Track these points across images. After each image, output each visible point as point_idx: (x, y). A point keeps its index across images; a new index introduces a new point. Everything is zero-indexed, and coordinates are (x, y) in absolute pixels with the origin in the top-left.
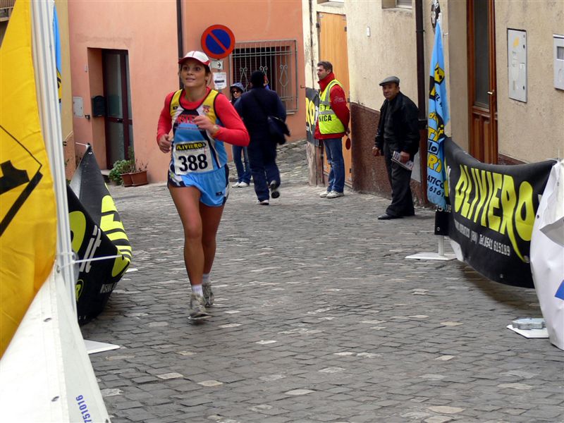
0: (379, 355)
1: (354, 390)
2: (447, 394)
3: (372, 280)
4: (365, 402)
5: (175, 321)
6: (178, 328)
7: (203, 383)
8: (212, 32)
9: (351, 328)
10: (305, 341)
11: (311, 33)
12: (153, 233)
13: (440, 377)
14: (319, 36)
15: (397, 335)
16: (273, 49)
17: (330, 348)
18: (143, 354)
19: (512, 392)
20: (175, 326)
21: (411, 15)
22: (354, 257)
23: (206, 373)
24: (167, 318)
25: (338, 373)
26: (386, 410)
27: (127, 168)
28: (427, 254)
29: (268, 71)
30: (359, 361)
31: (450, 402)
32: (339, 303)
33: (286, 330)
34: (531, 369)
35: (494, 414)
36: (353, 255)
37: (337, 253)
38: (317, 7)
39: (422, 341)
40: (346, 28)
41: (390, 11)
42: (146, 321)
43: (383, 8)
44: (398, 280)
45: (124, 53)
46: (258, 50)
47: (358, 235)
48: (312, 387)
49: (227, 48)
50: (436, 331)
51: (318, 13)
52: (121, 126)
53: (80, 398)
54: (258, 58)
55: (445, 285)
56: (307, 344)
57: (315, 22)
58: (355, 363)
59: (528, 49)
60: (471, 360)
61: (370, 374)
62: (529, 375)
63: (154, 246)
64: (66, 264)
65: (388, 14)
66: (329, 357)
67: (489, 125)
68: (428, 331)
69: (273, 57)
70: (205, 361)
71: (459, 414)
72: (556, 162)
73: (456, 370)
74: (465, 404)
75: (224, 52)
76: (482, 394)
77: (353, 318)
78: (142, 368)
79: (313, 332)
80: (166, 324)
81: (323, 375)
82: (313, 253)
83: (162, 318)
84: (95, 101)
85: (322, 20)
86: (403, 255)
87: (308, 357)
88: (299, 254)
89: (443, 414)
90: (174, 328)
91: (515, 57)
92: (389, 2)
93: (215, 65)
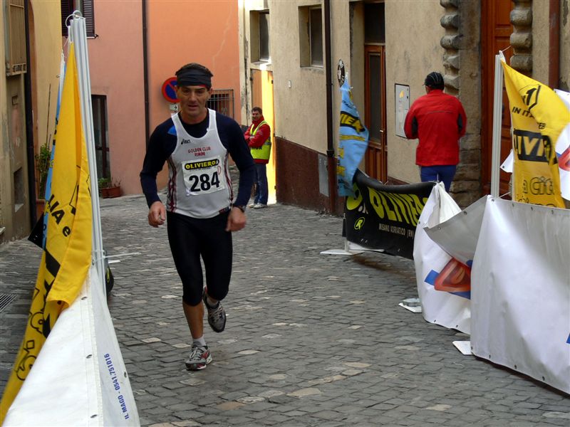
0: (306, 325)
1: (289, 350)
2: (357, 353)
3: (296, 270)
4: (297, 360)
5: (152, 299)
6: (154, 305)
7: (176, 346)
8: (171, 83)
9: (284, 305)
10: (250, 314)
11: (246, 84)
12: (129, 234)
13: (352, 341)
14: (252, 87)
15: (319, 311)
17: (269, 320)
18: (129, 324)
19: (406, 353)
20: (152, 303)
21: (322, 72)
22: (282, 253)
23: (178, 338)
24: (146, 297)
25: (277, 338)
26: (313, 365)
28: (335, 250)
30: (291, 329)
31: (360, 360)
32: (274, 286)
33: (235, 306)
34: (419, 335)
35: (394, 368)
36: (281, 251)
37: (269, 249)
38: (251, 65)
39: (337, 315)
40: (272, 81)
41: (306, 69)
42: (129, 299)
43: (301, 67)
44: (316, 269)
47: (283, 236)
48: (258, 348)
50: (347, 307)
51: (251, 70)
52: (101, 152)
53: (107, 356)
55: (351, 274)
56: (252, 316)
57: (249, 76)
58: (288, 331)
59: (411, 99)
60: (374, 329)
61: (300, 339)
62: (416, 340)
63: (130, 243)
64: (99, 259)
65: (304, 71)
66: (268, 327)
67: (381, 155)
68: (341, 307)
69: (216, 102)
70: (177, 329)
71: (367, 368)
72: (435, 184)
73: (363, 336)
74: (372, 361)
76: (382, 353)
77: (285, 298)
78: (129, 334)
79: (255, 308)
80: (145, 302)
81: (265, 339)
82: (251, 249)
83: (142, 297)
85: (254, 75)
86: (318, 251)
87: (253, 327)
88: (241, 250)
89: (356, 368)
90: (151, 305)
91: (401, 105)
92: (306, 62)
93: (172, 107)
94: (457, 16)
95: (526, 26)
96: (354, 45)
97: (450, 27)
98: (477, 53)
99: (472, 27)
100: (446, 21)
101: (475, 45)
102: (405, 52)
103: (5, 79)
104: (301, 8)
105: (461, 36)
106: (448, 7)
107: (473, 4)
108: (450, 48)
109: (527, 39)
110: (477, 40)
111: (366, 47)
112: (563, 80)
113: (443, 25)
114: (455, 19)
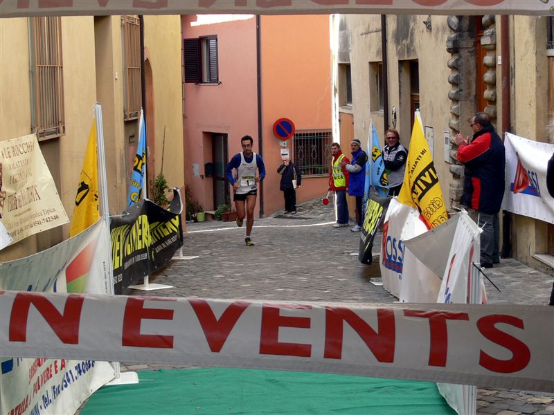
6: (206, 280)
8: (281, 123)
9: (291, 280)
11: (336, 125)
12: (220, 243)
14: (340, 127)
15: (311, 283)
16: (320, 134)
17: (275, 287)
21: (383, 116)
24: (203, 277)
27: (225, 210)
29: (317, 148)
38: (339, 109)
39: (321, 285)
40: (353, 123)
41: (374, 113)
43: (371, 111)
45: (225, 135)
46: (311, 134)
49: (290, 133)
50: (333, 282)
51: (339, 112)
52: (223, 182)
54: (311, 140)
56: (265, 286)
57: (337, 118)
59: (435, 137)
65: (373, 115)
68: (328, 282)
69: (320, 139)
75: (287, 135)
79: (271, 282)
80: (201, 279)
82: (301, 252)
84: (207, 166)
85: (341, 117)
90: (204, 280)
91: (429, 143)
92: (375, 108)
93: (282, 144)
94: (457, 75)
95: (493, 85)
96: (402, 94)
97: (454, 83)
98: (473, 103)
99: (469, 83)
100: (451, 79)
101: (472, 97)
102: (431, 102)
103: (123, 123)
104: (370, 63)
105: (461, 90)
107: (470, 66)
108: (455, 100)
109: (492, 95)
110: (474, 93)
111: (412, 96)
112: (512, 126)
113: (450, 82)
114: (457, 77)
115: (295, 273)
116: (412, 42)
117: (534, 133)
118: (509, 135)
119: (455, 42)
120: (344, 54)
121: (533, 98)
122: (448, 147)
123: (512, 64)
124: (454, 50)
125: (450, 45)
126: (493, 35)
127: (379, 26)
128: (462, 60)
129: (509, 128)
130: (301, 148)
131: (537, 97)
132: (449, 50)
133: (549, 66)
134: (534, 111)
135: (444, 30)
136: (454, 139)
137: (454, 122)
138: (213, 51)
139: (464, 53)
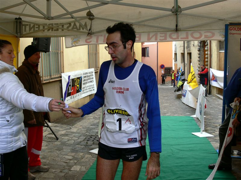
8: (162, 65)
14: (174, 66)
16: (170, 68)
29: (169, 71)
40: (177, 66)
46: (168, 68)
59: (195, 69)
75: (163, 68)
92: (182, 63)
93: (162, 70)
95: (207, 58)
96: (188, 60)
97: (199, 58)
99: (202, 58)
101: (203, 61)
102: (194, 61)
104: (181, 53)
106: (199, 54)
108: (199, 61)
109: (207, 60)
111: (190, 60)
114: (200, 56)
115: (164, 97)
116: (190, 49)
117: (216, 69)
118: (211, 69)
119: (199, 49)
120: (176, 51)
121: (216, 61)
122: (197, 71)
123: (212, 54)
124: (199, 50)
125: (198, 49)
126: (208, 47)
127: (183, 45)
128: (201, 53)
129: (211, 67)
130: (166, 71)
131: (217, 61)
132: (198, 51)
133: (220, 55)
134: (216, 64)
135: (197, 46)
136: (199, 69)
137: (199, 66)
138: (148, 50)
139: (201, 51)
